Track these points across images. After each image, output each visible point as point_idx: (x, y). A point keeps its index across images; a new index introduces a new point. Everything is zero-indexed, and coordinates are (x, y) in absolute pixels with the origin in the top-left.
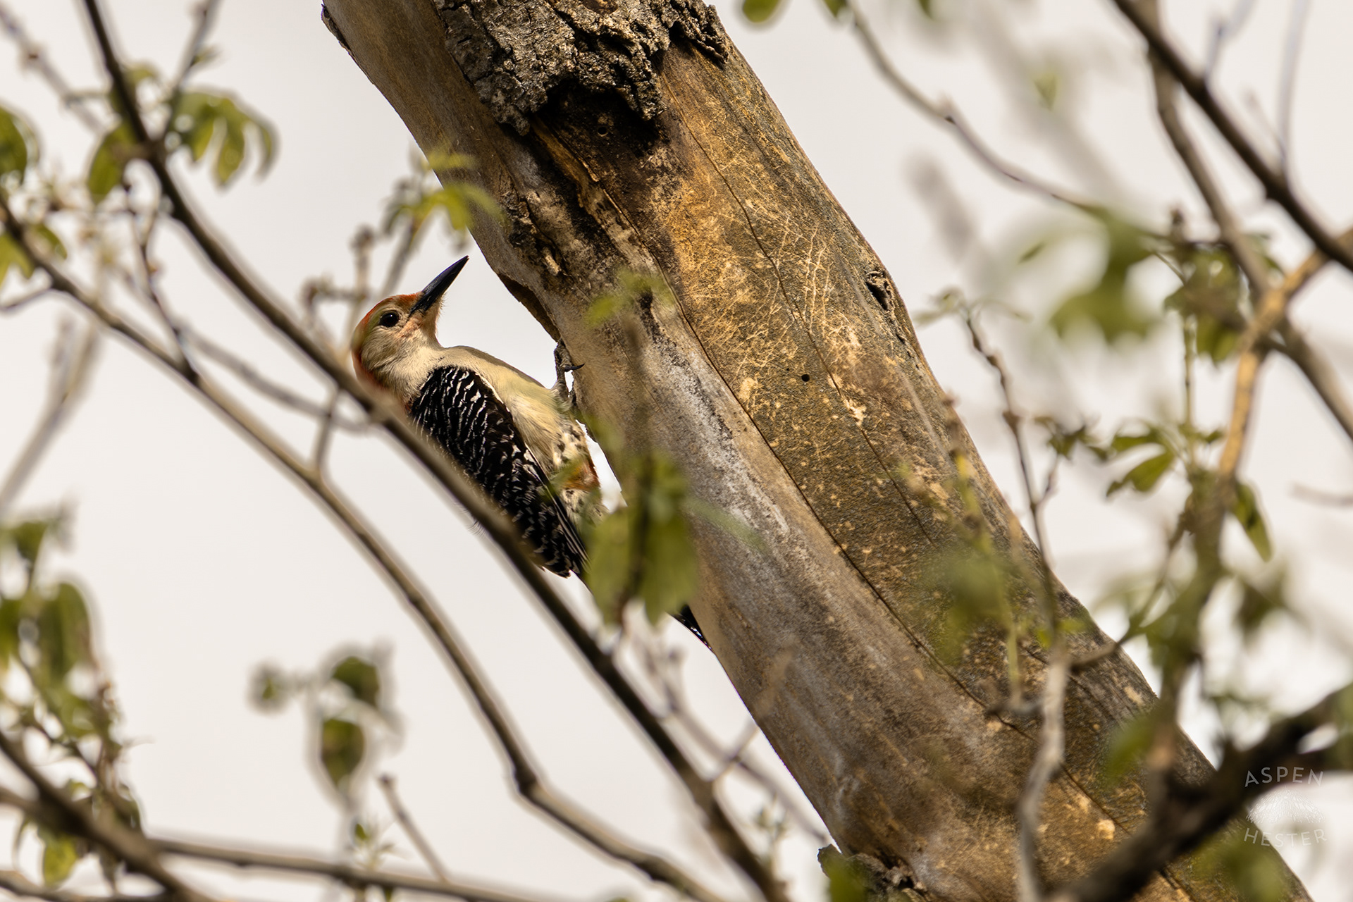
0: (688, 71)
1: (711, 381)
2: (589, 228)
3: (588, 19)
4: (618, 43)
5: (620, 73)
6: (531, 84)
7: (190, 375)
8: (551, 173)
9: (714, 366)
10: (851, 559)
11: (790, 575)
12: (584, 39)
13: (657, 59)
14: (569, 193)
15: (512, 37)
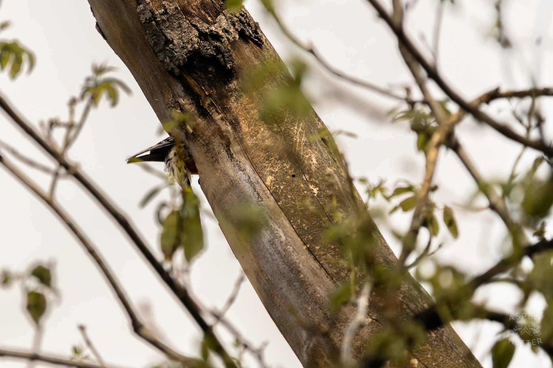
0: (247, 50)
1: (254, 177)
2: (204, 113)
3: (204, 27)
4: (216, 37)
5: (218, 49)
6: (180, 54)
8: (189, 91)
9: (256, 171)
10: (310, 251)
11: (285, 257)
12: (202, 35)
13: (233, 43)
14: (196, 99)
15: (172, 35)
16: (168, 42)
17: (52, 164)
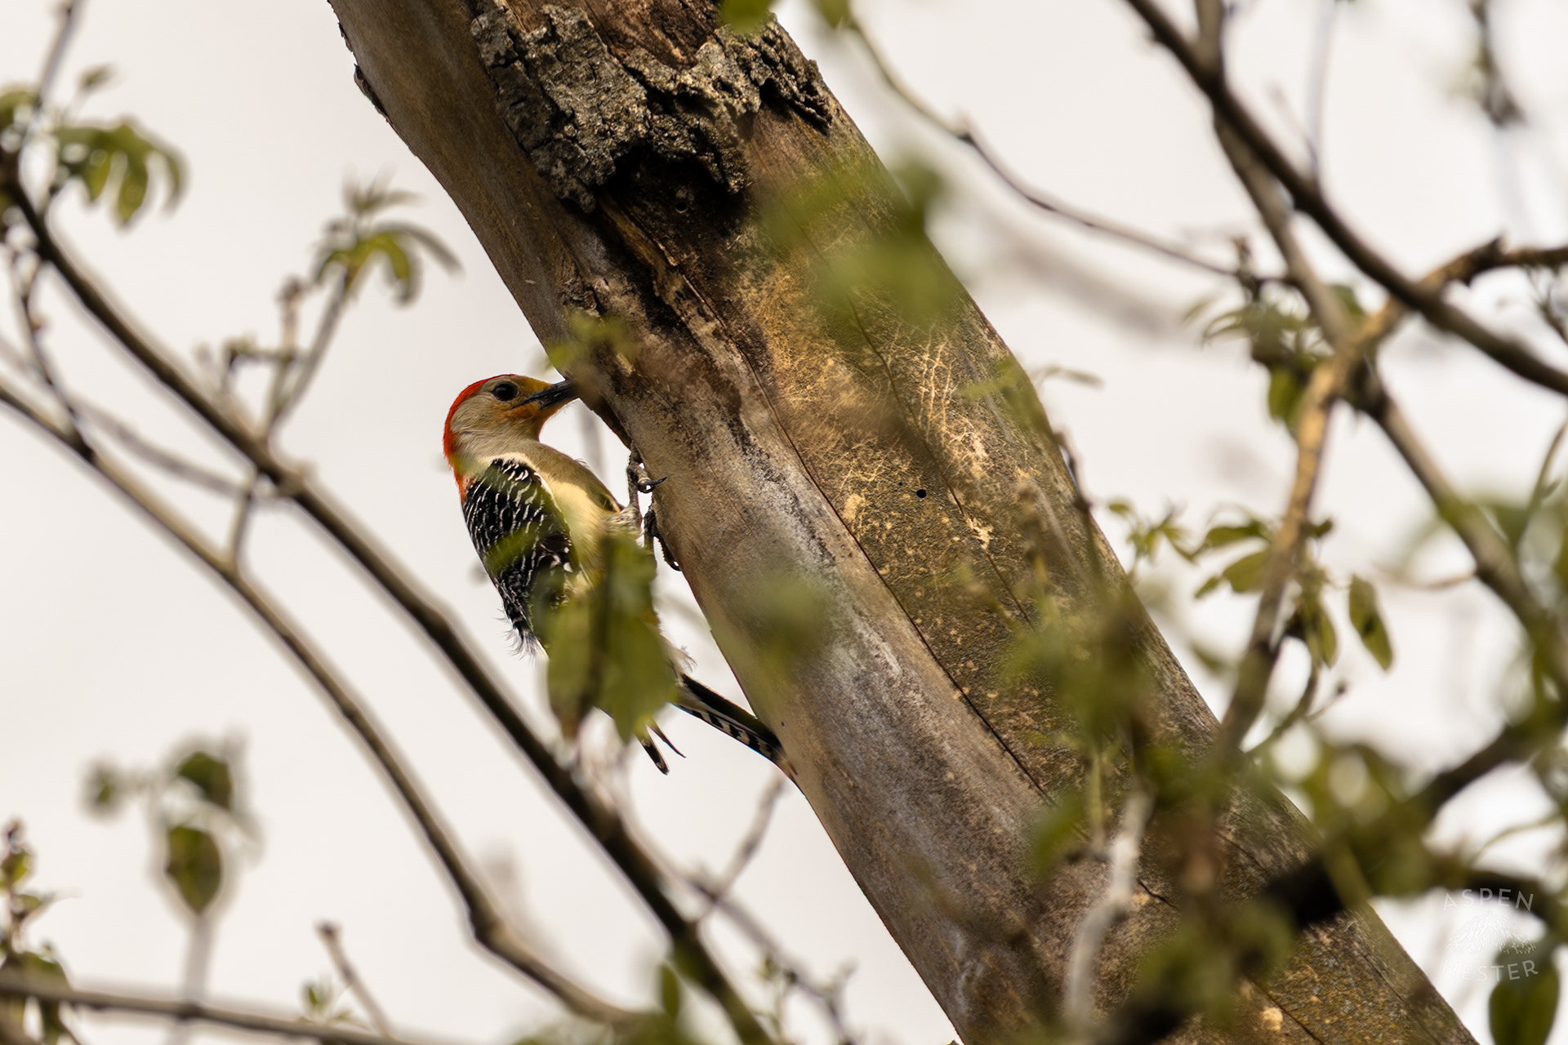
0: (784, 138)
1: (811, 499)
2: (665, 319)
3: (662, 76)
4: (695, 102)
5: (701, 138)
6: (595, 152)
7: (85, 451)
9: (814, 481)
10: (973, 705)
11: (902, 724)
12: (658, 99)
13: (747, 121)
14: (643, 280)
15: (573, 99)
16: (561, 118)
17: (234, 469)
